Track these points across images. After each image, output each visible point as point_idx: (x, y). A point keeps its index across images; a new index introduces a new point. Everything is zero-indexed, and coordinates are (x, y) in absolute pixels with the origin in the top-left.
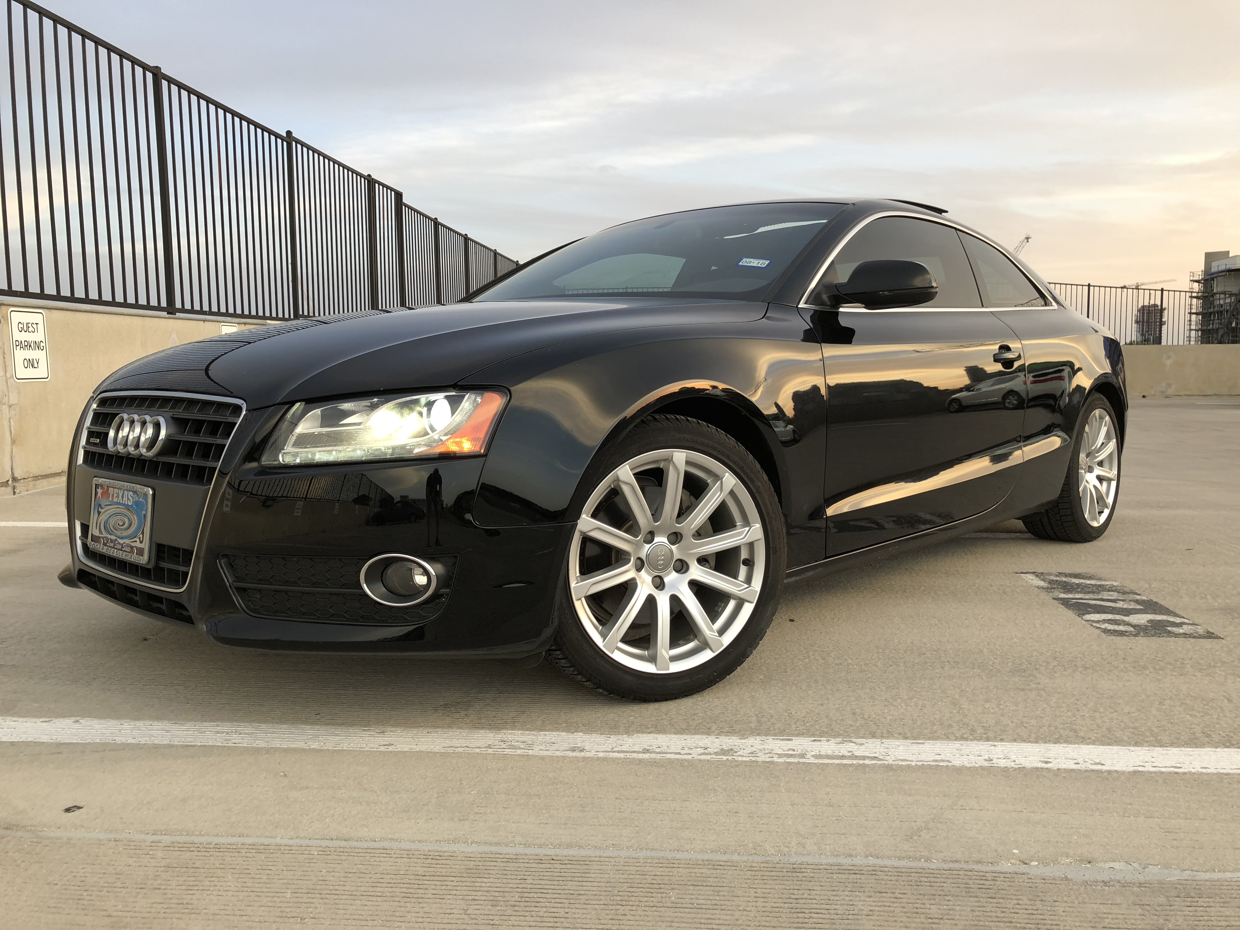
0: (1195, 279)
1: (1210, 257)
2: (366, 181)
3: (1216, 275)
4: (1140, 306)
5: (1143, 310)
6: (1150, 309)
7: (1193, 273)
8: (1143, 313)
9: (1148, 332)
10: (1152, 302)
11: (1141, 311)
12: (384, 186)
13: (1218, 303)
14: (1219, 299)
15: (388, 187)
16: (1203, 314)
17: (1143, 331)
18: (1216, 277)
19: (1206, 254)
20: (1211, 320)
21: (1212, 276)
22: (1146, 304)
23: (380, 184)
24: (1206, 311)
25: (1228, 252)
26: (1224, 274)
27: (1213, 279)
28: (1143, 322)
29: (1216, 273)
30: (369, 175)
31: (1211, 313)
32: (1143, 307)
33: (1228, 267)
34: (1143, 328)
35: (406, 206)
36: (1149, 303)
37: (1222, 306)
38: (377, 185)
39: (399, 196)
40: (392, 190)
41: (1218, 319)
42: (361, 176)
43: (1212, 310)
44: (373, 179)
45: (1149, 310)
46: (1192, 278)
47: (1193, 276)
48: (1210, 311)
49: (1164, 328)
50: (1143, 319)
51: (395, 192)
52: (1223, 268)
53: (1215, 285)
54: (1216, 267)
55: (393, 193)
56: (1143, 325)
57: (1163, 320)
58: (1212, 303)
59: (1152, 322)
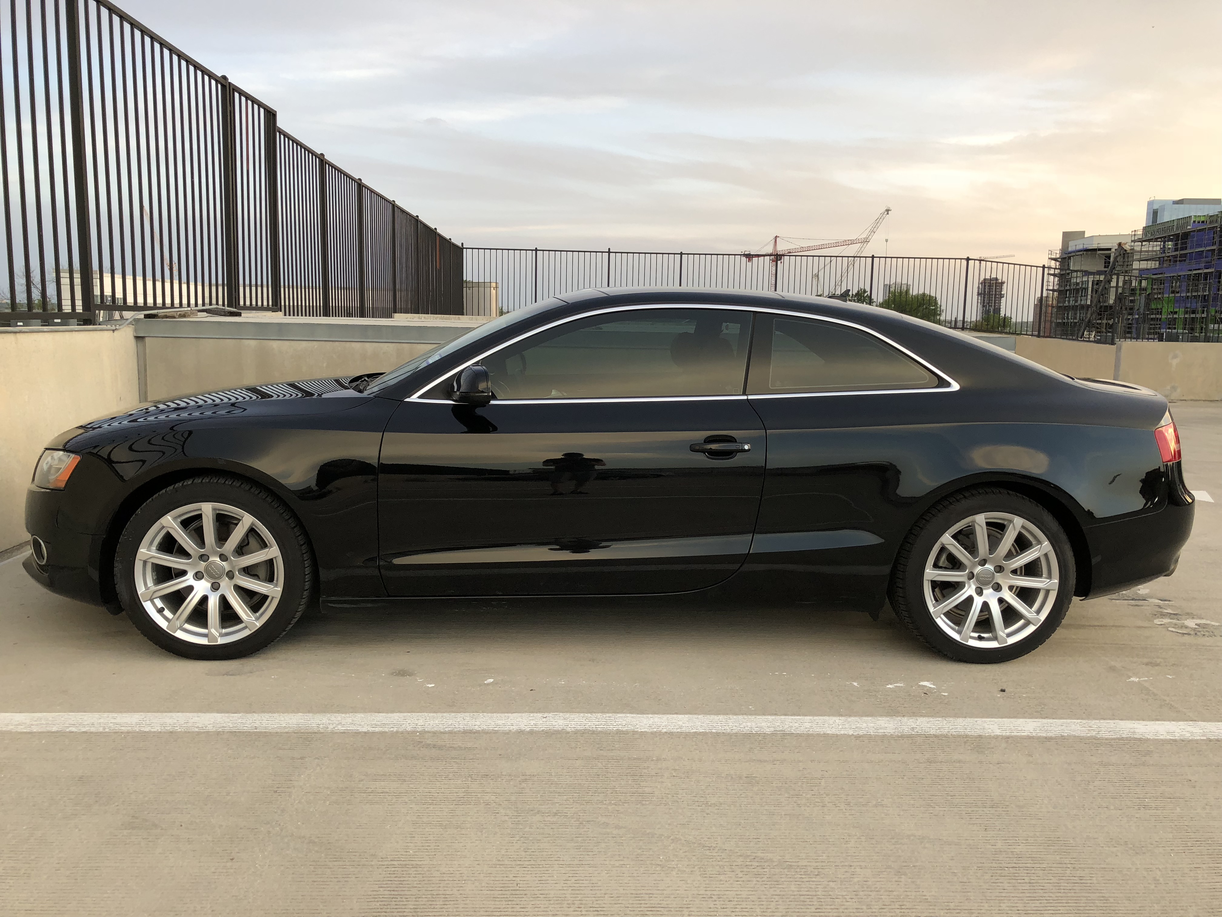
0: (1052, 257)
1: (1067, 236)
2: (219, 86)
3: (1073, 254)
4: (982, 279)
5: (985, 283)
6: (992, 282)
7: (1051, 252)
8: (985, 286)
9: (989, 303)
10: (994, 276)
11: (983, 284)
12: (248, 97)
13: (1075, 281)
14: (1077, 277)
15: (254, 101)
16: (1060, 291)
17: (984, 303)
18: (1074, 256)
19: (1063, 233)
20: (1067, 297)
21: (1070, 255)
22: (988, 277)
23: (242, 93)
24: (1063, 289)
25: (1084, 232)
26: (1081, 253)
27: (1070, 258)
28: (984, 294)
29: (1074, 252)
30: (224, 77)
31: (1067, 290)
32: (985, 279)
33: (1085, 246)
34: (984, 300)
35: (281, 132)
36: (990, 276)
37: (1077, 284)
38: (237, 95)
39: (271, 115)
40: (260, 105)
41: (1073, 297)
42: (211, 76)
43: (1068, 288)
44: (230, 83)
45: (990, 283)
46: (1050, 257)
47: (1051, 254)
48: (1066, 288)
49: (1003, 300)
50: (985, 292)
51: (265, 109)
52: (1080, 247)
53: (1072, 264)
54: (1073, 246)
55: (262, 110)
56: (984, 298)
57: (1002, 293)
58: (1069, 281)
59: (992, 295)
